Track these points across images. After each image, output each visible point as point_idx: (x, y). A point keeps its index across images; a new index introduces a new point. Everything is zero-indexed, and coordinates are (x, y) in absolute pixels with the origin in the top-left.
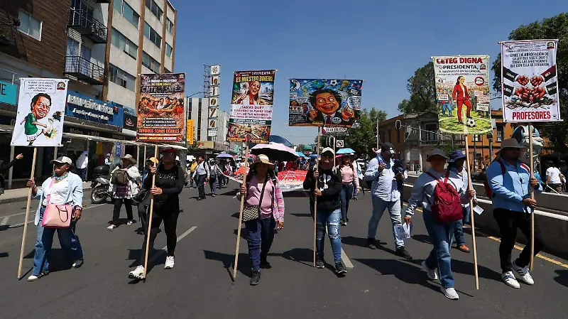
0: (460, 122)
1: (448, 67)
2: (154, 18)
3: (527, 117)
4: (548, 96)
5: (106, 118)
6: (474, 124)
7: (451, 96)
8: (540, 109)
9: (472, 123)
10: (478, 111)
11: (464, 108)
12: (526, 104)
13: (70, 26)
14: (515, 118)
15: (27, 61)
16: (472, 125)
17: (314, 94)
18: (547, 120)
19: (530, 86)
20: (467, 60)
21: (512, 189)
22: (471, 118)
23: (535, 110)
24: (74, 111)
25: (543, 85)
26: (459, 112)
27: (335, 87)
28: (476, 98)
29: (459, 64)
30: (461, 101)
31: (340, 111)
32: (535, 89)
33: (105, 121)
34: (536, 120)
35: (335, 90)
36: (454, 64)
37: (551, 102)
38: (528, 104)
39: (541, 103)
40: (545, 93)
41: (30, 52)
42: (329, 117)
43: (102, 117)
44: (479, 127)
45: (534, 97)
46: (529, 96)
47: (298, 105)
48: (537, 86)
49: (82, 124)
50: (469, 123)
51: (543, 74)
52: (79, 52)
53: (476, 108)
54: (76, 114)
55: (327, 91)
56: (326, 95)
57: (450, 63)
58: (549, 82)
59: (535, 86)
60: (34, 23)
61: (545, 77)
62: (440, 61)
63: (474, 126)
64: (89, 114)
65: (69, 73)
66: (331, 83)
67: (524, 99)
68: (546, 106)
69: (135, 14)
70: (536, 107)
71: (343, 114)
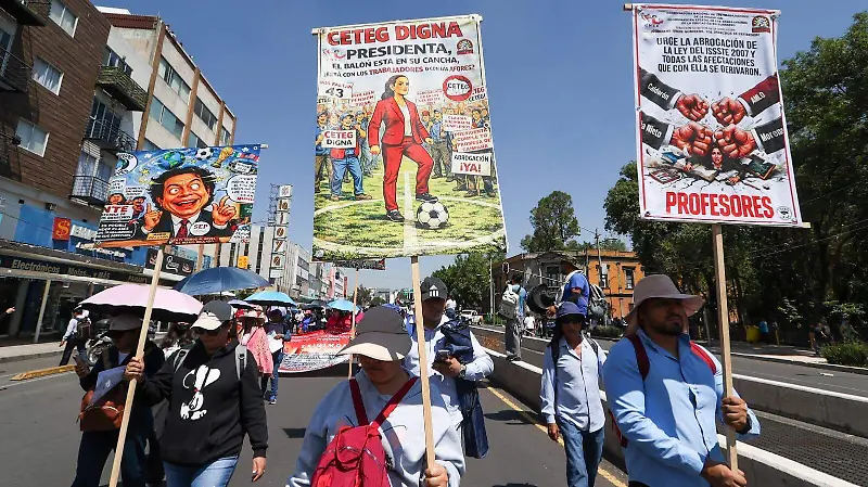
0: (392, 214)
1: (361, 53)
2: (205, 127)
3: (708, 209)
4: (760, 153)
5: (123, 255)
6: (442, 217)
7: (364, 134)
8: (741, 189)
9: (434, 214)
10: (456, 177)
11: (408, 170)
12: (700, 170)
13: (87, 138)
14: (674, 209)
15: (20, 181)
16: (434, 223)
17: (162, 179)
18: (764, 221)
19: (710, 123)
20: (416, 32)
21: (671, 428)
22: (433, 200)
23: (729, 191)
24: (78, 246)
25: (748, 125)
26: (390, 181)
27: (205, 162)
28: (448, 137)
29: (393, 41)
30: (396, 149)
31: (209, 208)
32: (724, 135)
33: (119, 259)
34: (731, 219)
35: (204, 167)
36: (378, 44)
37: (770, 172)
38: (709, 173)
39: (744, 172)
40: (755, 146)
41: (27, 170)
42: (184, 223)
43: (117, 253)
44: (459, 226)
45: (725, 155)
46: (709, 152)
47: (124, 201)
48: (732, 126)
49: (88, 263)
50: (424, 217)
51: (747, 96)
52: (94, 170)
53: (448, 166)
54: (79, 251)
55: (188, 170)
56: (185, 179)
57: (367, 40)
58: (764, 118)
59: (727, 124)
60: (38, 135)
61: (750, 103)
62: (337, 37)
63: (443, 226)
64: (98, 250)
65: (77, 197)
66: (199, 155)
67: (696, 158)
68: (759, 183)
69: (179, 123)
70: (729, 182)
71: (216, 214)
